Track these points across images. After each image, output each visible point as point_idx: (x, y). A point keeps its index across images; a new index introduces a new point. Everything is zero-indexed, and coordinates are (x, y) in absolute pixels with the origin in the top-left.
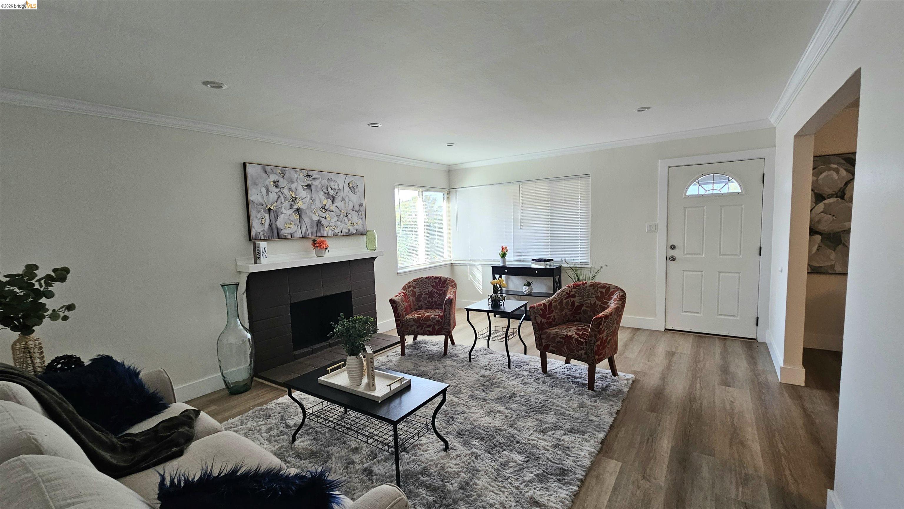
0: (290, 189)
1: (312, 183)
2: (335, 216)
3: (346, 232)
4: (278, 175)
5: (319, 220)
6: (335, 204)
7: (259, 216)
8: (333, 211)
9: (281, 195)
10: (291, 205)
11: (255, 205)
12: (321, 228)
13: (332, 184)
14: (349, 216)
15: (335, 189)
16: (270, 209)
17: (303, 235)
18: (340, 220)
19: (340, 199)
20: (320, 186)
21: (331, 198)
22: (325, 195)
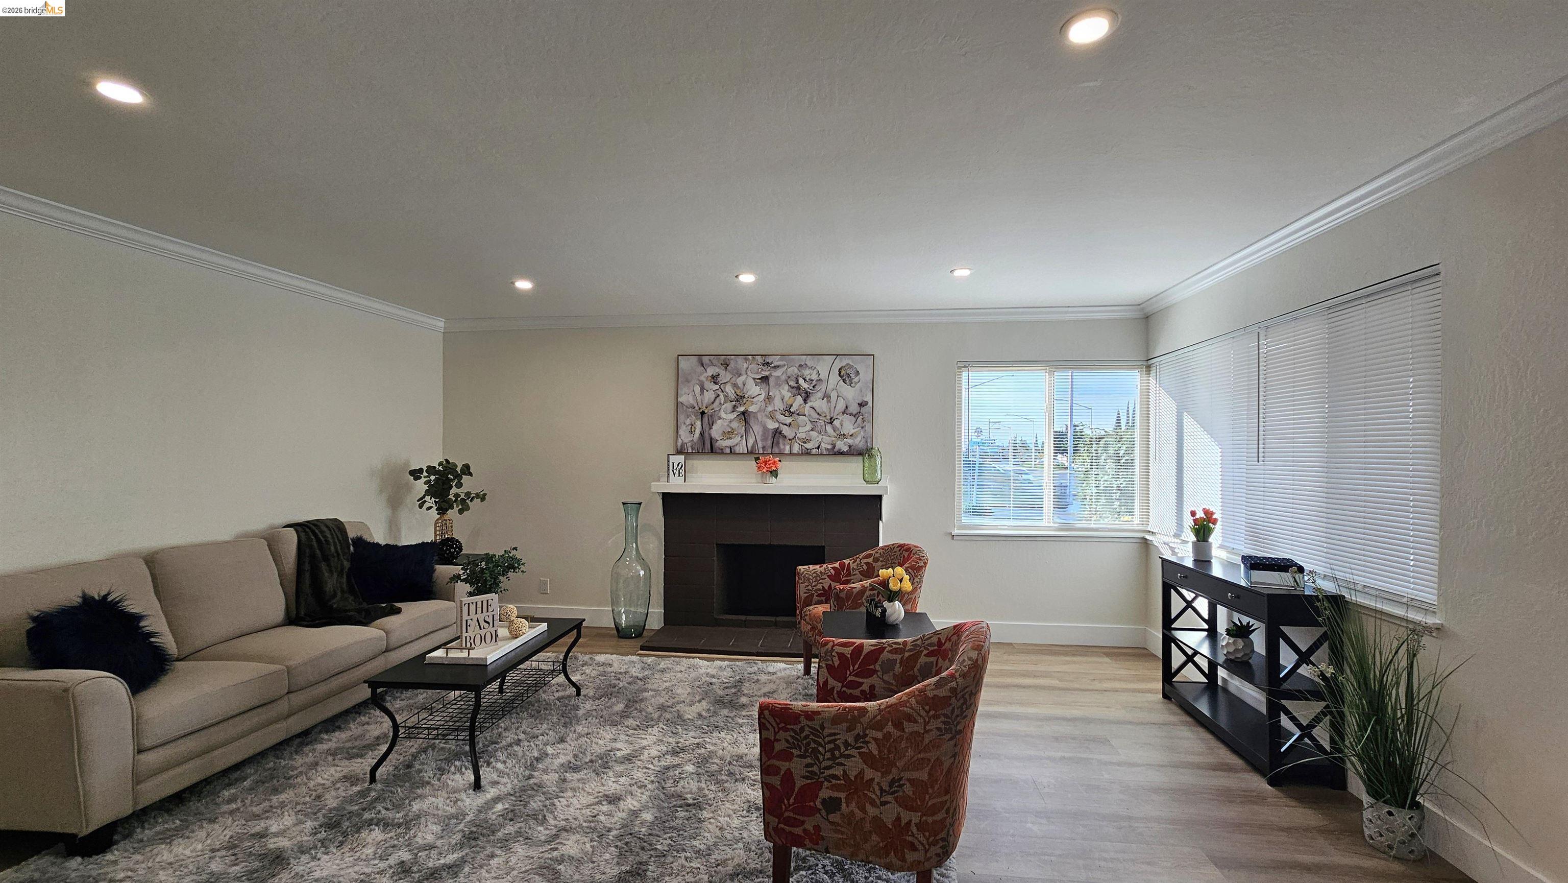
0: (735, 385)
1: (770, 375)
2: (809, 422)
3: (827, 449)
4: (719, 367)
5: (778, 428)
6: (809, 404)
7: (688, 422)
8: (805, 415)
9: (721, 394)
10: (735, 407)
11: (685, 407)
12: (781, 440)
13: (806, 372)
14: (836, 423)
15: (812, 380)
16: (703, 413)
17: (749, 449)
18: (819, 429)
19: (820, 395)
20: (784, 377)
21: (803, 395)
22: (791, 389)
